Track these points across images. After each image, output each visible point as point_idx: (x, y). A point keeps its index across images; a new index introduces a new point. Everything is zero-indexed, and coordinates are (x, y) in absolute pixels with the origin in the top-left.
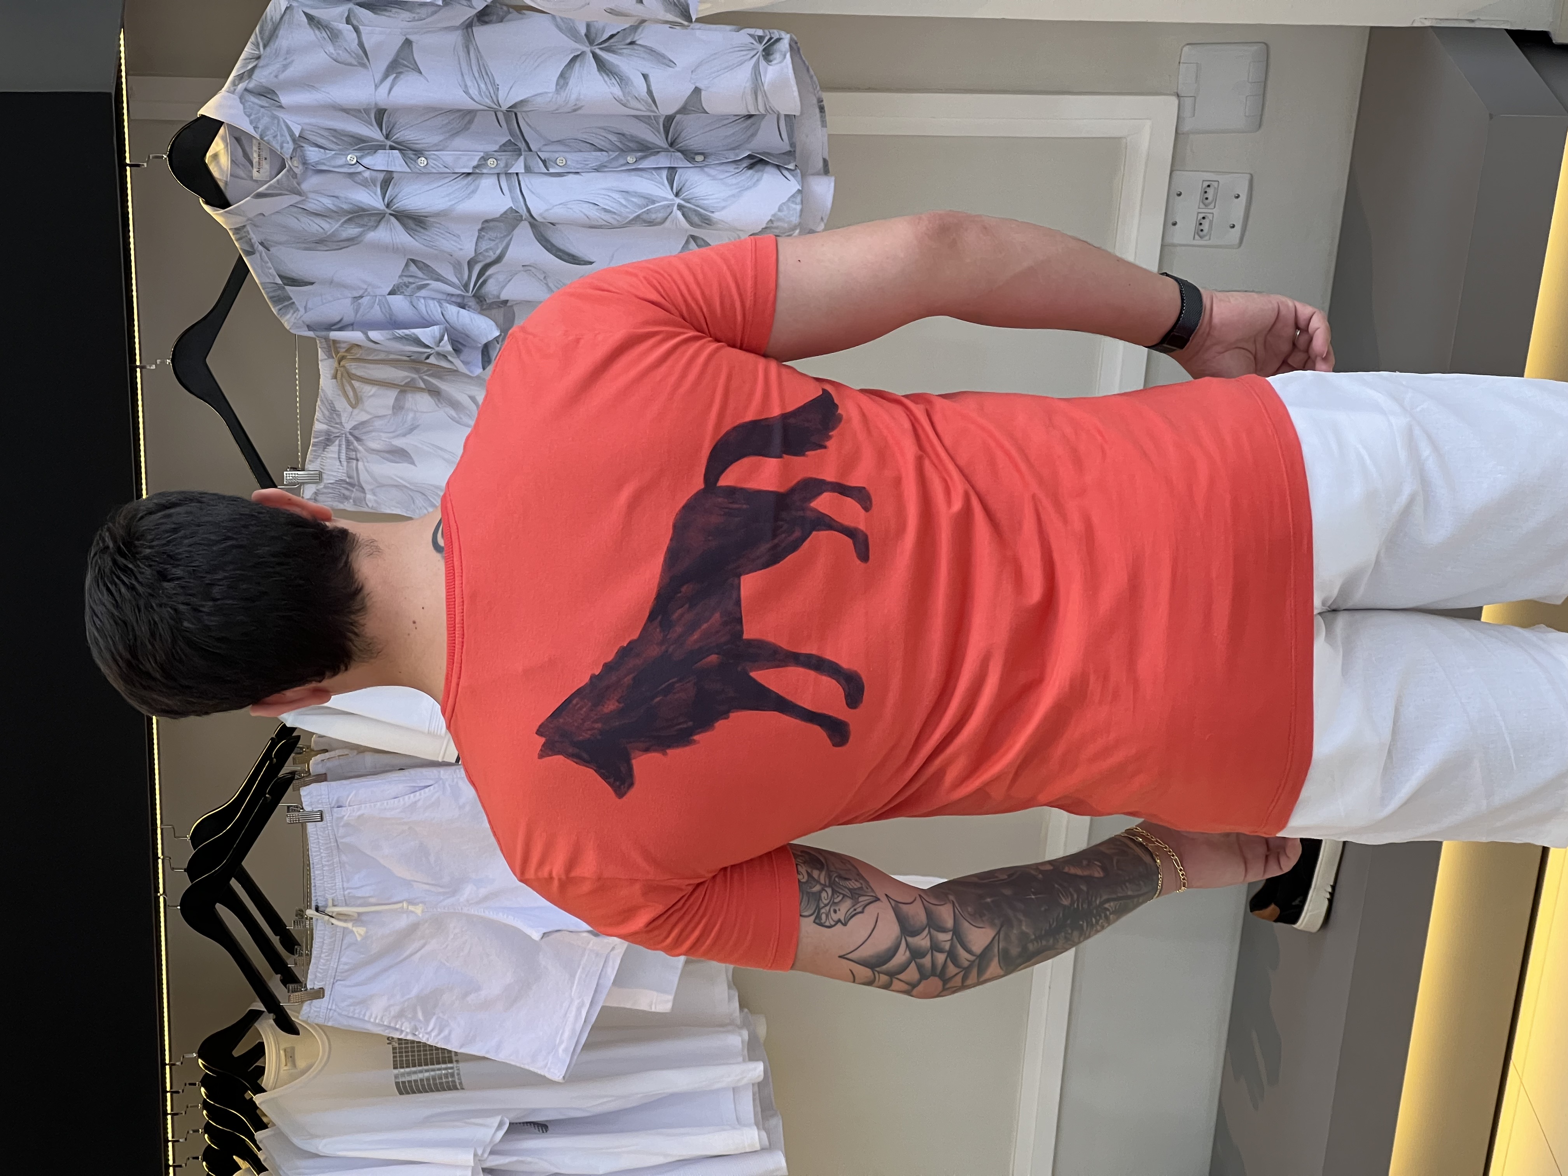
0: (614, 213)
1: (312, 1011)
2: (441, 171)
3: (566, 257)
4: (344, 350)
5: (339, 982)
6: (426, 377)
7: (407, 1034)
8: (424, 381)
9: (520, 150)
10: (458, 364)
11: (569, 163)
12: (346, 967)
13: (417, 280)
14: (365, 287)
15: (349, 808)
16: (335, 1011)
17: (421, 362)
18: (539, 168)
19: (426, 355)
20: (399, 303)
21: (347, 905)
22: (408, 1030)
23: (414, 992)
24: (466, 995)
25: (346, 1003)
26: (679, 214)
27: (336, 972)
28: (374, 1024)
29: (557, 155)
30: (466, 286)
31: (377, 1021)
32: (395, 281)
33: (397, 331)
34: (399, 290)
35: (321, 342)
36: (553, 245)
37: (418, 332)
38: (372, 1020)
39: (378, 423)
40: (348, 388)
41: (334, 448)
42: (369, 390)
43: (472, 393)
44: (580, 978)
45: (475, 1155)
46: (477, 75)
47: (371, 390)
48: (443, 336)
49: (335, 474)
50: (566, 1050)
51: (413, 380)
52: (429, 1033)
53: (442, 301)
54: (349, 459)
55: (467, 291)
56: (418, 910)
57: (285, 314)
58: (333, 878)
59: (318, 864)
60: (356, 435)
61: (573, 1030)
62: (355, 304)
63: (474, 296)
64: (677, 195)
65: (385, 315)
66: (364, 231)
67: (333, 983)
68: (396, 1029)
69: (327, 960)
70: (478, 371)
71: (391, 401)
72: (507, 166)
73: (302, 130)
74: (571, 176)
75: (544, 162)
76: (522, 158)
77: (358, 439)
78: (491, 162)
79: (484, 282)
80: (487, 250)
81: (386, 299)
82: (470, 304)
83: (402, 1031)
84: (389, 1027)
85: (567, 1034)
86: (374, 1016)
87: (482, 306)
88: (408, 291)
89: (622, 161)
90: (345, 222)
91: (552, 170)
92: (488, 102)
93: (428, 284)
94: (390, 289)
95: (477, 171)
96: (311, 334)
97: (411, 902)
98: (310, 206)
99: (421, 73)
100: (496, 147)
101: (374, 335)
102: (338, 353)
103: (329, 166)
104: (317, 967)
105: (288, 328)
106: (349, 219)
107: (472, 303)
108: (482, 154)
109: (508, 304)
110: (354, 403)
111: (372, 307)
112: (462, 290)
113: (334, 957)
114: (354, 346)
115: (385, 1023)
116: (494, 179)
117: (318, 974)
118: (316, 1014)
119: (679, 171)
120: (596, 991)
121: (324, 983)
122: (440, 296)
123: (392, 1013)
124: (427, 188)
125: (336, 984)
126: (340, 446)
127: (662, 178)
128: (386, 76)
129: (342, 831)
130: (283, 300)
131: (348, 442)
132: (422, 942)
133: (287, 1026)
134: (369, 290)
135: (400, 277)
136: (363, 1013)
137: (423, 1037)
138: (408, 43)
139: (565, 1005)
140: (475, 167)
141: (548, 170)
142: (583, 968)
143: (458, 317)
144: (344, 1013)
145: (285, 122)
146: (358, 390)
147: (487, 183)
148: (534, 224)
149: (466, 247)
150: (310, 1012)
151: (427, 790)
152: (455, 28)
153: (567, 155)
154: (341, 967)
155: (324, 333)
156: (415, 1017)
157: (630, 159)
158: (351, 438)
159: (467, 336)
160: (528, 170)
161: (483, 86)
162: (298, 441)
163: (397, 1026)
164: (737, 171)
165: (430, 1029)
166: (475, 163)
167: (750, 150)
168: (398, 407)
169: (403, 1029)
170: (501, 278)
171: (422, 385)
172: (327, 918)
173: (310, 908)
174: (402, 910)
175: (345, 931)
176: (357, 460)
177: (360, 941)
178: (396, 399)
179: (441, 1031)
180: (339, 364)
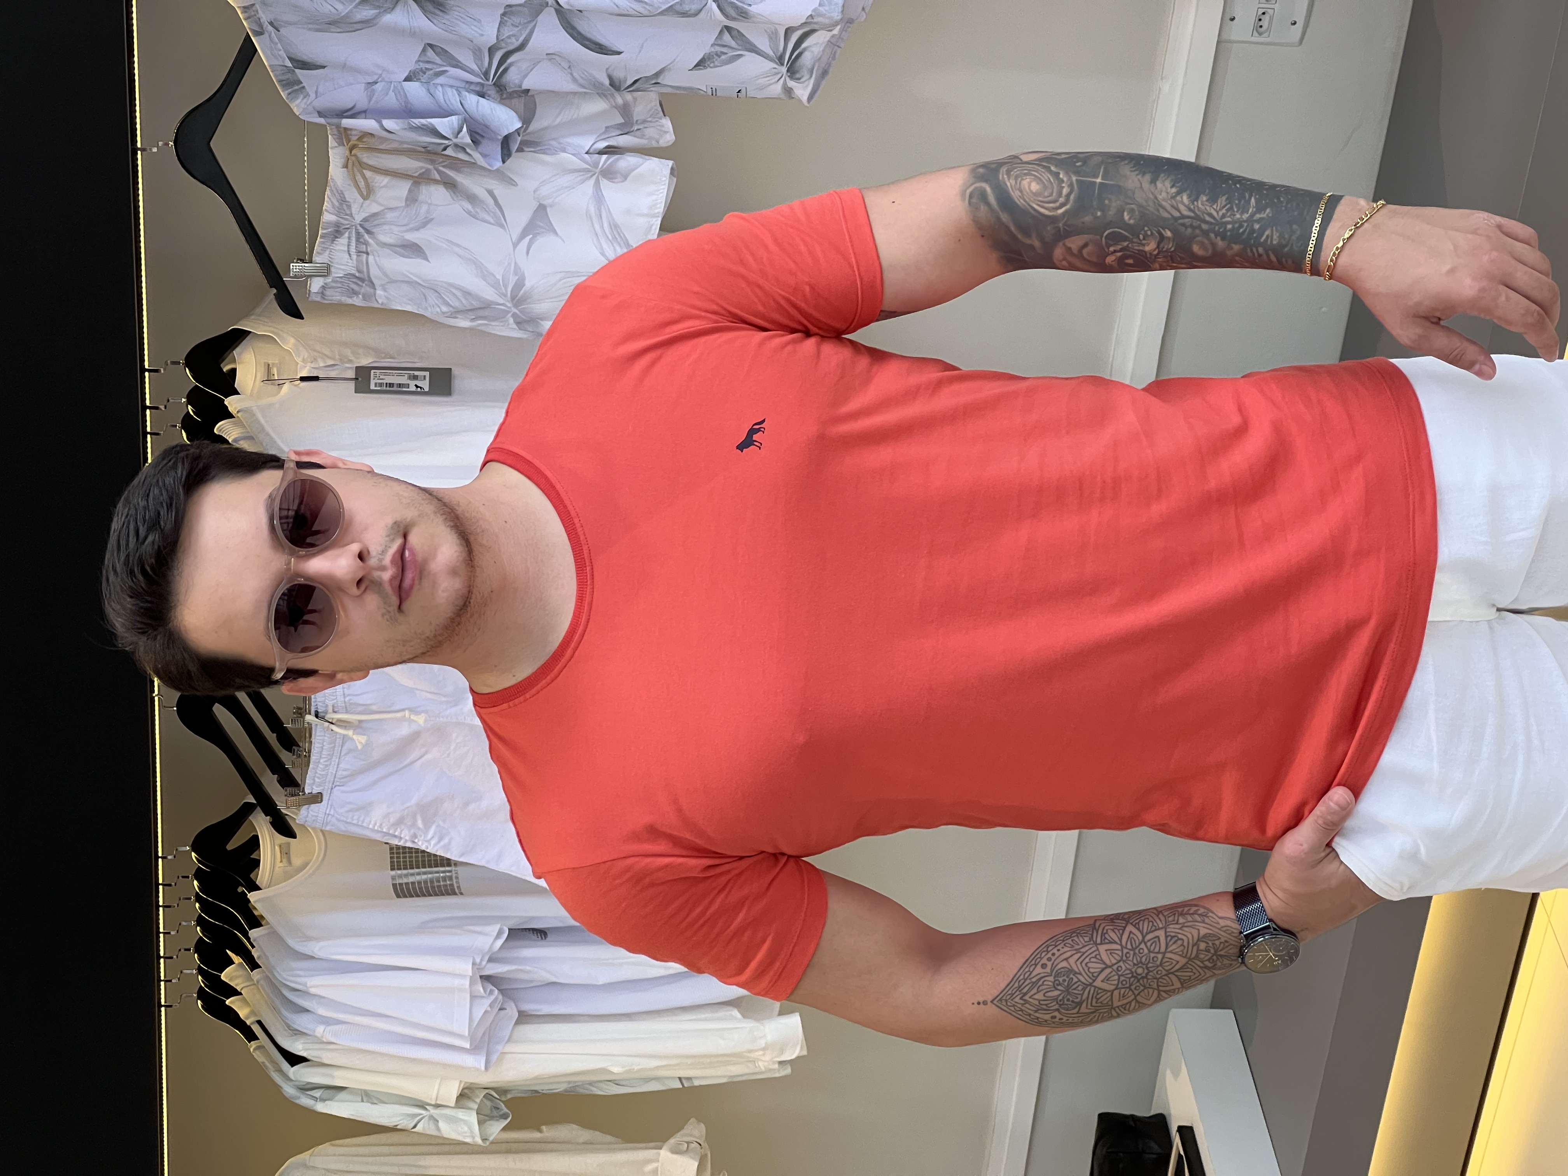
1: (309, 815)
3: (592, 46)
4: (357, 137)
5: (337, 788)
6: (441, 168)
7: (406, 841)
8: (439, 172)
10: (477, 156)
12: (345, 773)
13: (435, 66)
14: (380, 72)
16: (333, 816)
17: (436, 154)
19: (443, 146)
20: (415, 93)
21: (348, 712)
22: (407, 838)
23: (414, 800)
24: (469, 804)
25: (344, 810)
26: (714, 7)
27: (335, 777)
28: (373, 830)
30: (486, 74)
31: (376, 828)
32: (411, 66)
33: (413, 120)
34: (415, 77)
35: (331, 129)
36: (579, 33)
37: (435, 122)
38: (371, 826)
39: (390, 216)
40: (359, 178)
41: (343, 240)
42: (382, 181)
43: (490, 187)
45: (474, 965)
47: (383, 181)
48: (462, 128)
49: (343, 267)
51: (428, 170)
52: (429, 840)
53: (460, 89)
54: (359, 252)
55: (488, 80)
56: (420, 718)
57: (296, 98)
60: (369, 225)
62: (369, 90)
63: (494, 84)
65: (401, 104)
66: (379, 14)
67: (332, 789)
68: (395, 836)
69: (327, 766)
70: (498, 164)
71: (405, 193)
77: (368, 232)
79: (506, 70)
80: (509, 38)
81: (402, 85)
82: (489, 92)
83: (401, 838)
84: (387, 834)
86: (372, 822)
87: (502, 95)
88: (425, 77)
90: (360, 3)
93: (446, 71)
94: (405, 75)
96: (322, 121)
97: (413, 711)
101: (388, 124)
102: (350, 141)
104: (316, 773)
105: (297, 114)
107: (492, 92)
109: (530, 94)
110: (365, 194)
111: (387, 94)
112: (482, 79)
113: (333, 763)
114: (366, 135)
115: (384, 830)
117: (317, 780)
118: (313, 818)
121: (322, 788)
122: (458, 84)
123: (392, 820)
125: (335, 790)
126: (349, 237)
130: (294, 85)
131: (358, 234)
132: (424, 749)
133: (283, 827)
134: (383, 76)
135: (418, 61)
136: (362, 819)
137: (422, 844)
143: (477, 106)
144: (342, 819)
146: (369, 181)
148: (560, 11)
149: (488, 33)
150: (307, 816)
154: (340, 773)
155: (335, 121)
156: (414, 825)
158: (361, 230)
159: (487, 127)
162: (306, 231)
163: (396, 834)
165: (430, 835)
168: (412, 199)
169: (402, 836)
170: (524, 66)
171: (437, 177)
172: (327, 724)
173: (310, 714)
174: (403, 719)
175: (345, 738)
176: (368, 254)
177: (360, 747)
178: (410, 191)
179: (440, 839)
180: (351, 152)
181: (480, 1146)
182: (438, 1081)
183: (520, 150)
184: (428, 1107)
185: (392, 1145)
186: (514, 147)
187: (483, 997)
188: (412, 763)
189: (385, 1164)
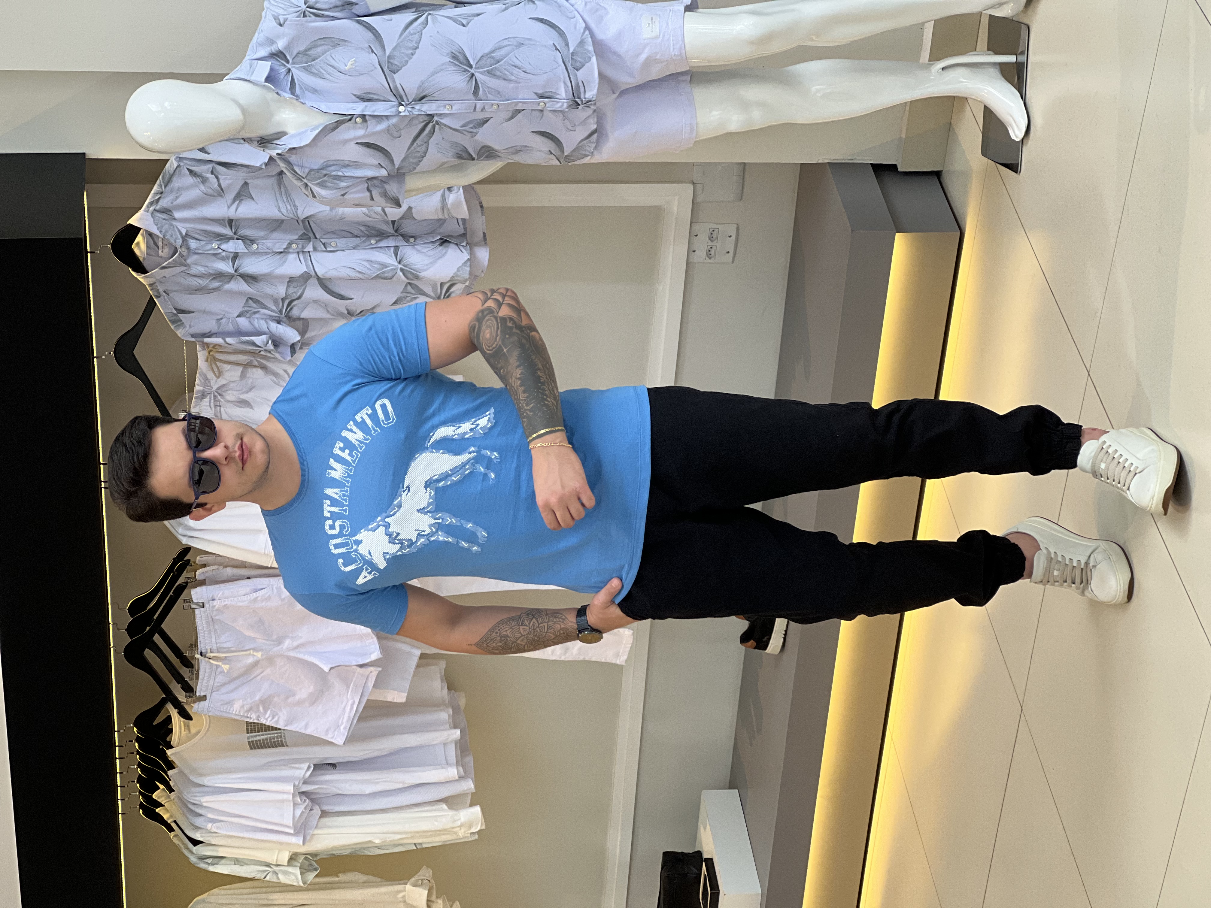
0: (364, 274)
2: (266, 251)
3: (337, 296)
4: (213, 347)
5: (215, 692)
6: (258, 359)
7: (254, 720)
8: (258, 362)
9: (310, 238)
10: (277, 355)
11: (338, 244)
12: (218, 685)
13: (253, 309)
14: (224, 313)
15: (219, 601)
16: (212, 708)
17: (256, 354)
18: (321, 248)
19: (259, 351)
20: (243, 322)
21: (218, 652)
22: (255, 718)
23: (257, 698)
24: (287, 698)
25: (219, 704)
26: (401, 274)
27: (213, 686)
28: (235, 715)
29: (331, 240)
30: (281, 311)
31: (238, 713)
32: (240, 309)
33: (242, 338)
34: (243, 315)
35: (199, 344)
36: (330, 290)
37: (254, 338)
38: (234, 713)
39: (231, 385)
40: (214, 366)
41: (207, 400)
43: (285, 368)
44: (353, 688)
45: (294, 786)
46: (285, 201)
47: (227, 367)
48: (268, 341)
50: (345, 728)
51: (251, 361)
52: (266, 719)
53: (268, 321)
54: (216, 406)
55: (282, 315)
56: (259, 655)
57: (179, 328)
58: (211, 637)
59: (201, 630)
60: (221, 391)
61: (349, 717)
62: (219, 322)
63: (285, 317)
64: (399, 263)
65: (235, 329)
66: (222, 284)
67: (211, 693)
68: (248, 717)
69: (207, 680)
70: (289, 357)
71: (239, 373)
72: (303, 247)
73: (187, 231)
74: (338, 252)
75: (324, 244)
76: (311, 243)
77: (220, 395)
78: (294, 246)
79: (291, 309)
80: (292, 293)
81: (235, 320)
82: (283, 320)
83: (251, 718)
84: (243, 716)
85: (345, 721)
86: (235, 711)
87: (290, 322)
88: (248, 315)
89: (368, 243)
90: (212, 279)
91: (328, 249)
92: (292, 216)
93: (259, 311)
94: (237, 314)
95: (286, 251)
96: (194, 340)
97: (255, 650)
98: (193, 271)
99: (253, 199)
100: (297, 237)
101: (228, 340)
102: (209, 349)
103: (203, 250)
104: (202, 684)
105: (180, 336)
106: (214, 278)
107: (285, 319)
108: (289, 241)
109: (304, 320)
110: (217, 374)
111: (228, 324)
112: (279, 314)
113: (211, 680)
114: (217, 346)
115: (242, 714)
116: (295, 255)
117: (203, 688)
118: (201, 709)
119: (401, 248)
120: (362, 695)
121: (206, 693)
122: (266, 317)
123: (246, 709)
124: (258, 260)
125: (213, 693)
126: (210, 398)
127: (390, 252)
128: (234, 201)
129: (215, 613)
130: (178, 322)
131: (215, 396)
132: (261, 670)
133: (185, 714)
134: (226, 315)
135: (244, 307)
136: (229, 708)
137: (263, 721)
138: (246, 184)
139: (344, 704)
140: (285, 249)
141: (326, 249)
142: (354, 683)
143: (277, 328)
144: (218, 709)
145: (177, 227)
146: (220, 368)
147: (292, 257)
148: (319, 279)
149: (281, 291)
150: (198, 708)
151: (263, 591)
152: (273, 176)
153: (336, 240)
154: (216, 685)
155: (201, 339)
156: (258, 710)
157: (373, 242)
158: (216, 394)
159: (282, 339)
160: (315, 249)
161: (289, 207)
162: (186, 396)
163: (248, 716)
164: (433, 247)
165: (267, 716)
166: (285, 246)
167: (440, 234)
168: (243, 376)
170: (302, 306)
171: (257, 365)
172: (207, 659)
173: (198, 654)
174: (250, 655)
175: (217, 666)
176: (220, 406)
177: (226, 671)
178: (242, 372)
179: (273, 718)
180: (209, 353)
181: (301, 887)
182: (277, 851)
183: (301, 348)
184: (272, 866)
185: (253, 888)
186: (297, 348)
187: (300, 804)
188: (255, 677)
189: (250, 899)
